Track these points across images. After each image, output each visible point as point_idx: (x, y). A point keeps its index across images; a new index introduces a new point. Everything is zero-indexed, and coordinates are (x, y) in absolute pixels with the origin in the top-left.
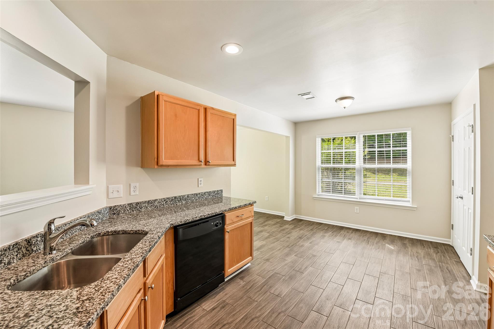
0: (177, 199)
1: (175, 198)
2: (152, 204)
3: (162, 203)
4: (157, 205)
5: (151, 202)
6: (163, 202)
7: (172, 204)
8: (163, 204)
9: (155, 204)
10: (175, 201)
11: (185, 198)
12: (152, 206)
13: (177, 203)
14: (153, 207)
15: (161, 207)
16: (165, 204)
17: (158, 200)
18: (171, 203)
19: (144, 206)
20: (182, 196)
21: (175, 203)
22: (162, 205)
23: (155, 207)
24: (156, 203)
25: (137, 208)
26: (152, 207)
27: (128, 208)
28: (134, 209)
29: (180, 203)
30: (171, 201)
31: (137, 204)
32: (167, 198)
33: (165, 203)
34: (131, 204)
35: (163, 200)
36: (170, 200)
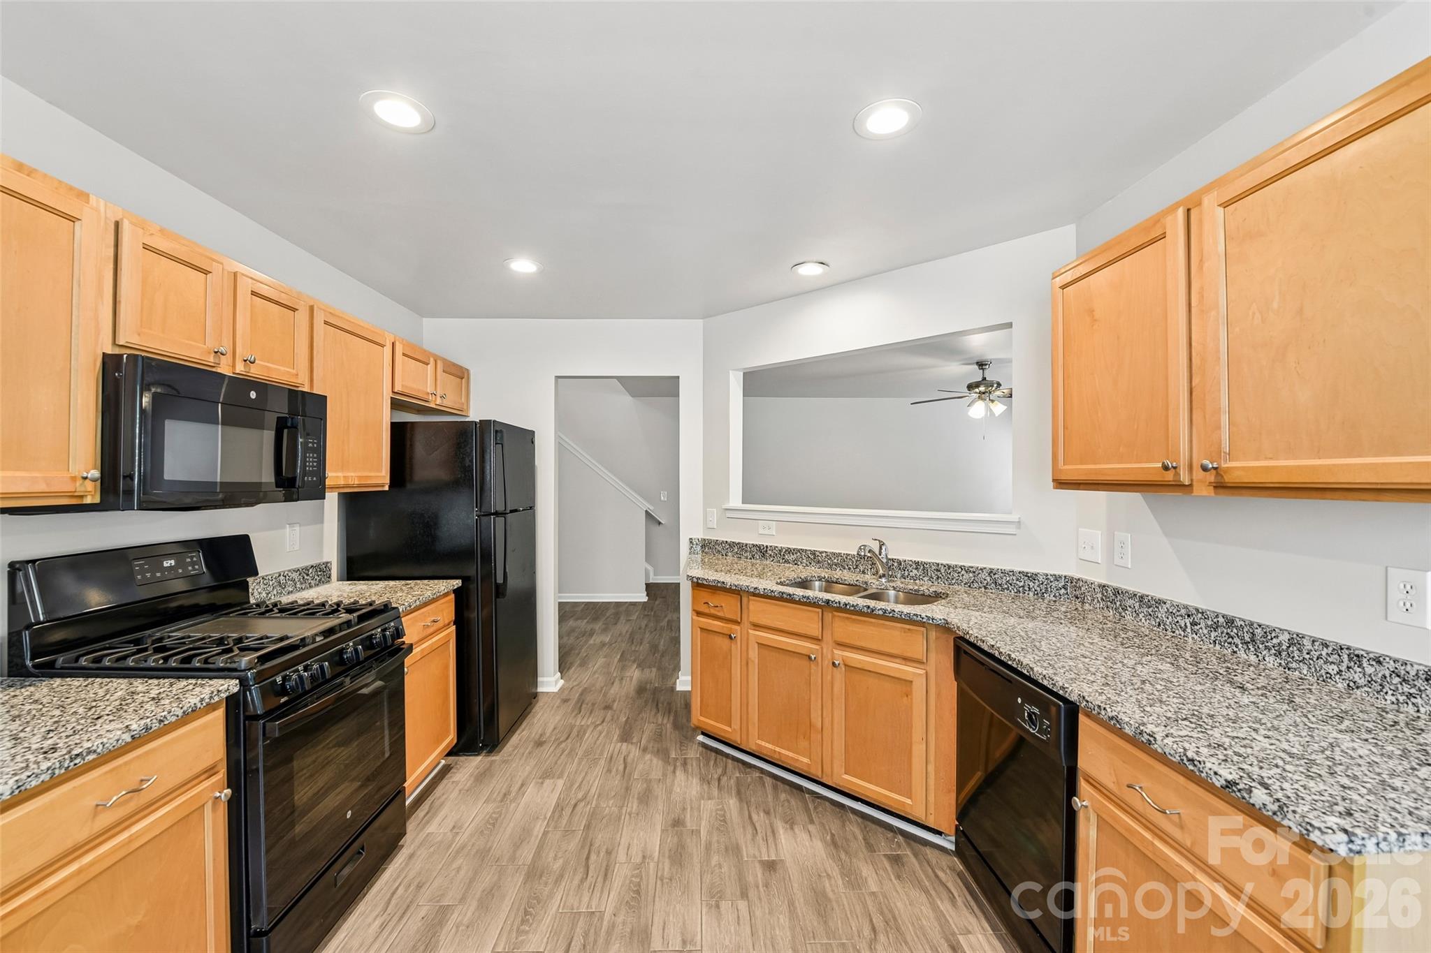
0: (1235, 630)
1: (1230, 622)
2: (1150, 610)
3: (1178, 618)
4: (1165, 619)
5: (1149, 601)
6: (1182, 616)
7: (1215, 642)
8: (1183, 625)
9: (1159, 615)
10: (1227, 634)
11: (1275, 641)
12: (1150, 615)
13: (1235, 649)
14: (1154, 623)
15: (1177, 632)
16: (1189, 630)
17: (1168, 606)
18: (1212, 638)
19: (1130, 607)
20: (1260, 626)
21: (1230, 643)
22: (1181, 627)
23: (1159, 625)
24: (1162, 613)
25: (1115, 603)
26: (1149, 620)
27: (1099, 595)
28: (1109, 603)
29: (1253, 658)
30: (1211, 626)
31: (1117, 592)
32: (1197, 610)
33: (1188, 625)
34: (1104, 586)
35: (1183, 612)
36: (1210, 623)
